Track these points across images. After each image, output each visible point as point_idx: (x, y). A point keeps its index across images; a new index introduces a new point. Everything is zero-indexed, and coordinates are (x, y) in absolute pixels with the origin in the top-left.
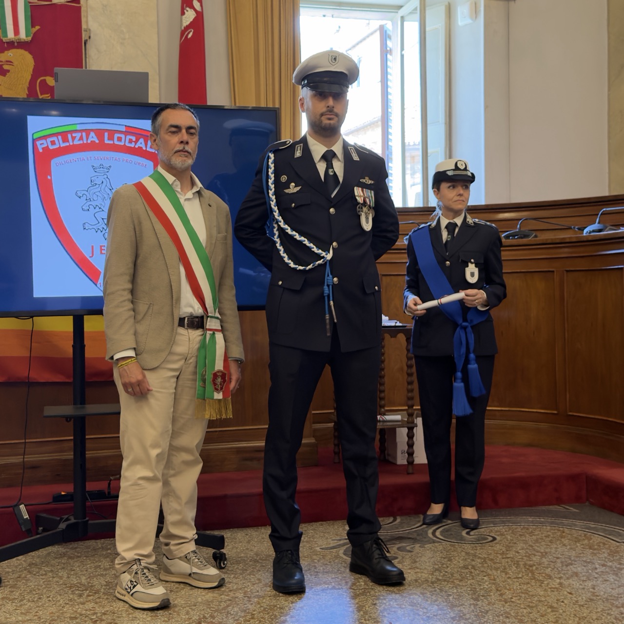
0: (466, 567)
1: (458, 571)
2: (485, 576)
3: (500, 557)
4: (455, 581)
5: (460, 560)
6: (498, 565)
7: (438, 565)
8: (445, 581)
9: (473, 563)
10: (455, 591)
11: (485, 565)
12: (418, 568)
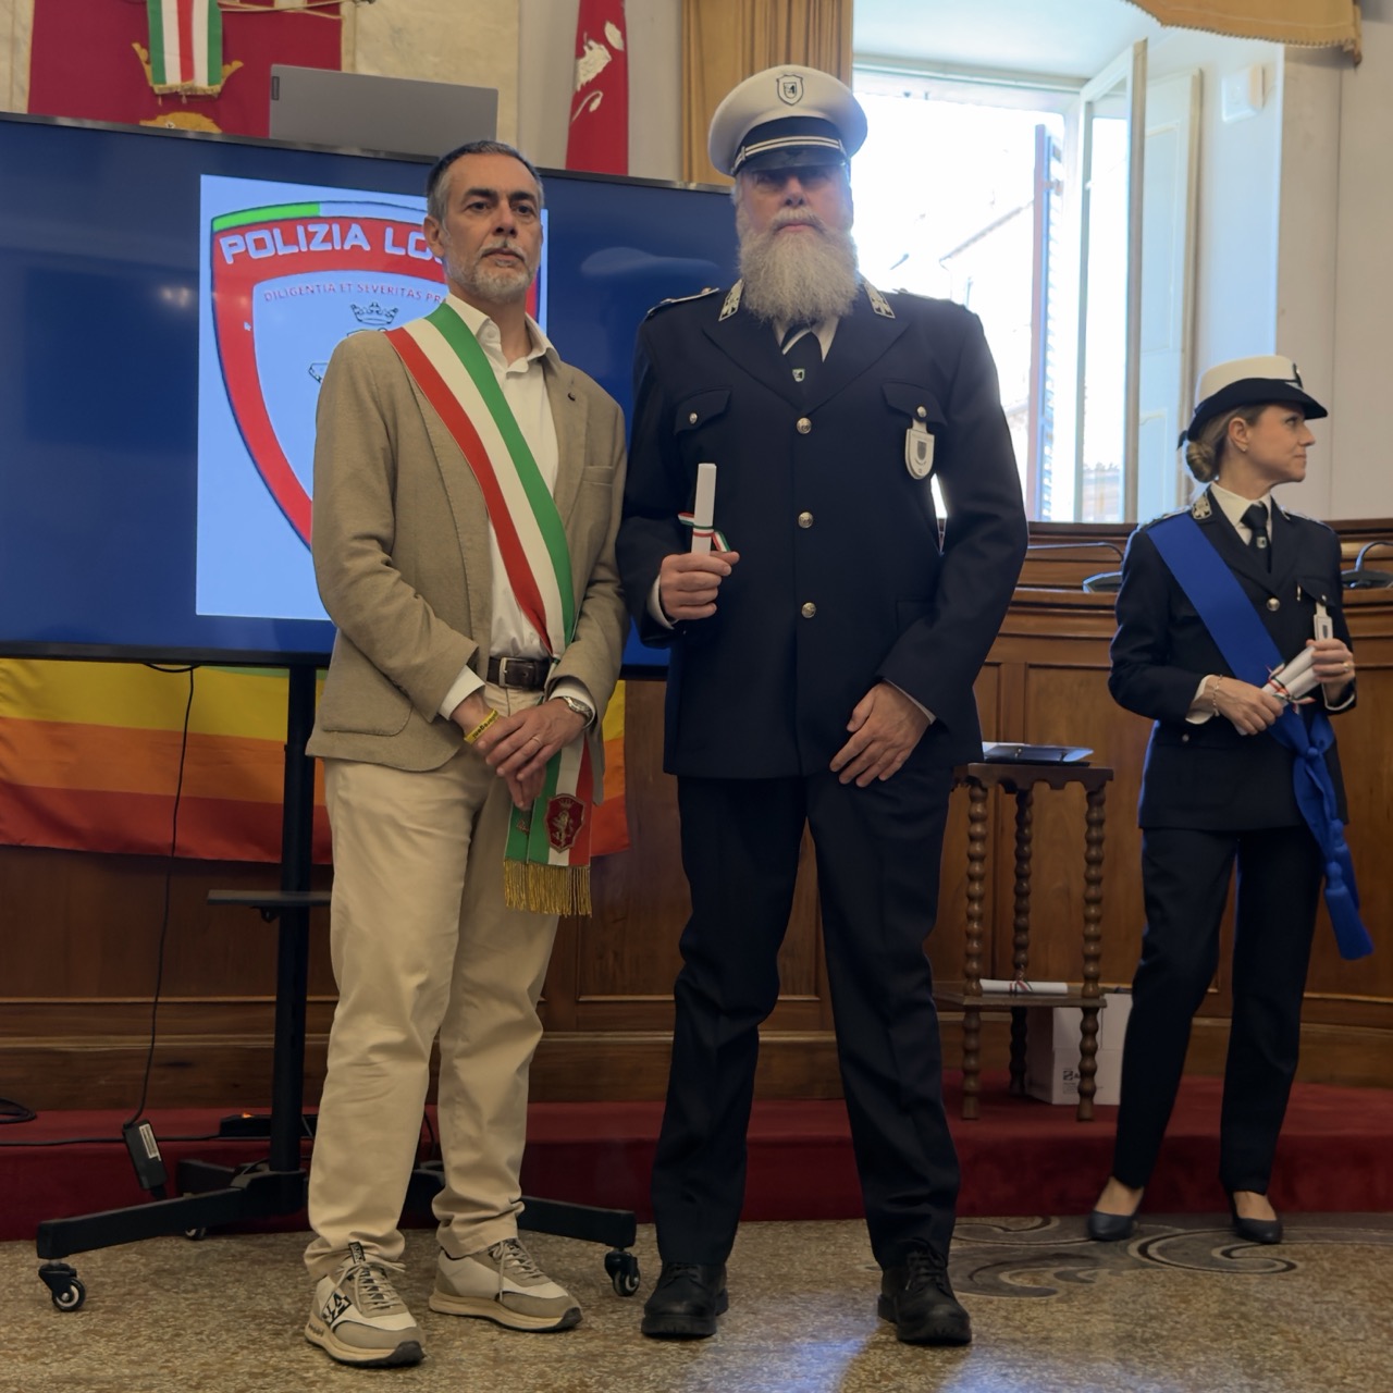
0: (1224, 1315)
1: (1206, 1323)
2: (1273, 1334)
3: (1309, 1300)
4: (1201, 1340)
5: (1209, 1302)
6: (1305, 1315)
7: (1157, 1309)
8: (1175, 1338)
9: (1243, 1309)
10: (1202, 1359)
11: (1273, 1314)
12: (1107, 1313)
